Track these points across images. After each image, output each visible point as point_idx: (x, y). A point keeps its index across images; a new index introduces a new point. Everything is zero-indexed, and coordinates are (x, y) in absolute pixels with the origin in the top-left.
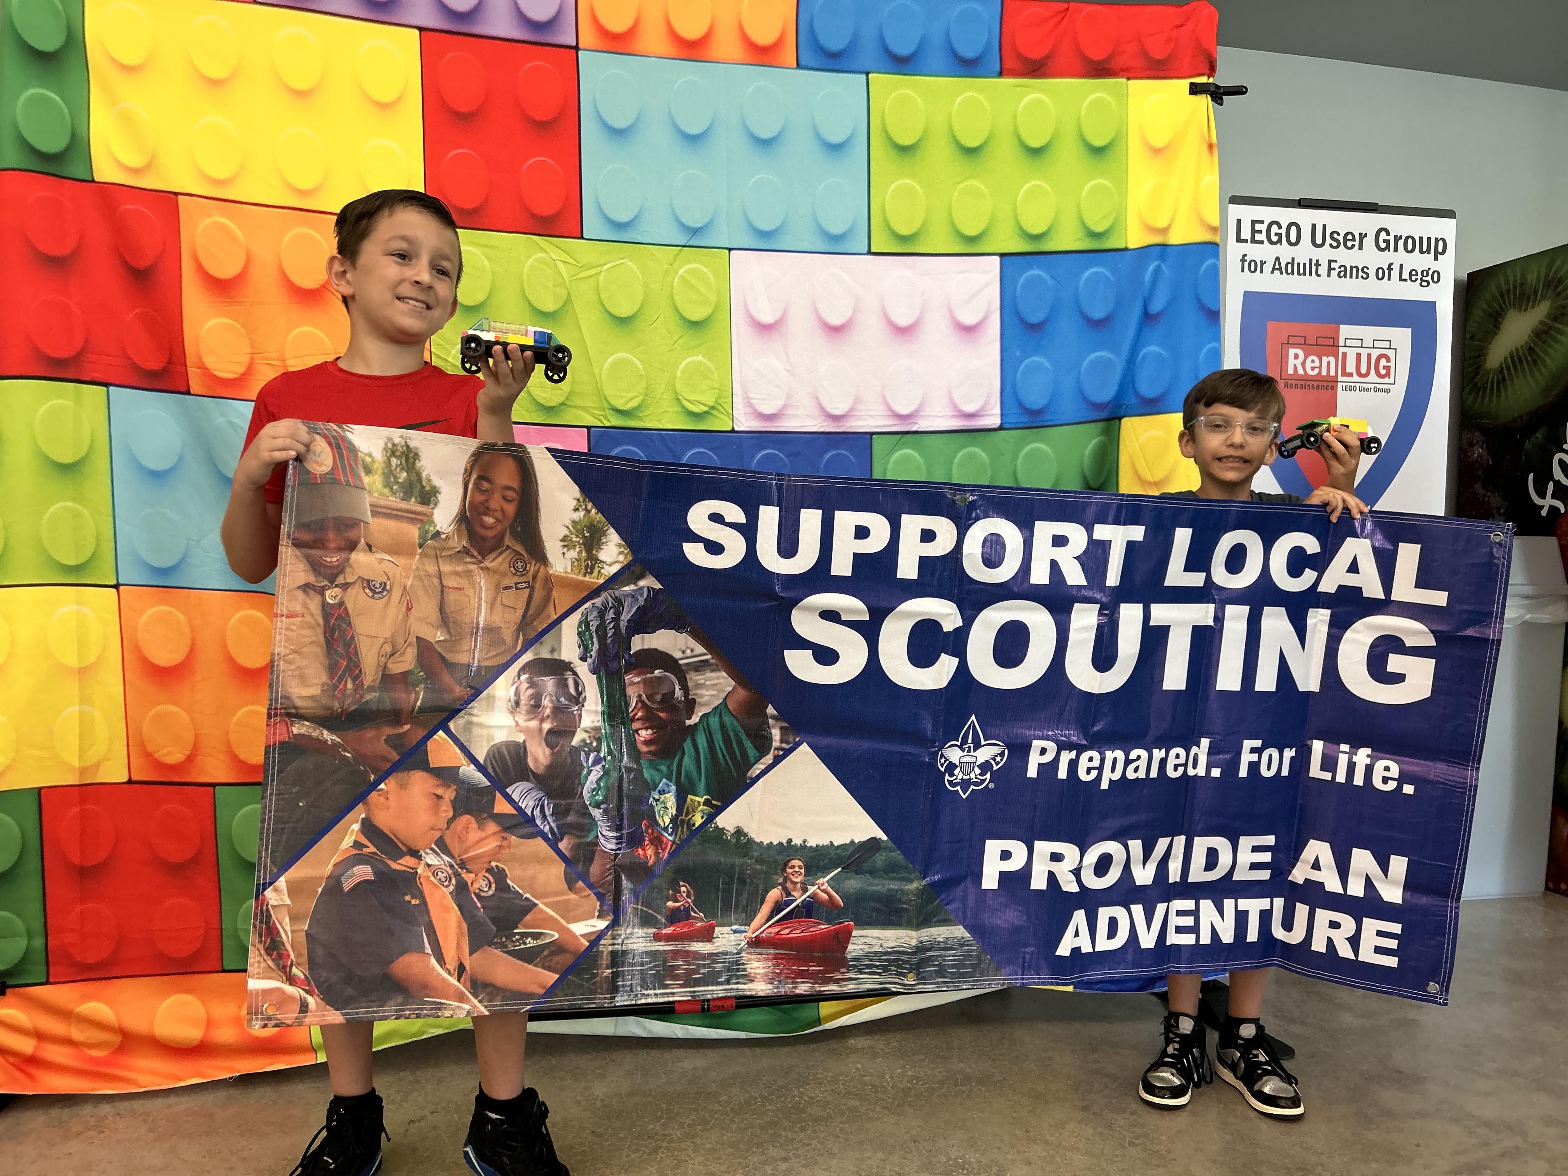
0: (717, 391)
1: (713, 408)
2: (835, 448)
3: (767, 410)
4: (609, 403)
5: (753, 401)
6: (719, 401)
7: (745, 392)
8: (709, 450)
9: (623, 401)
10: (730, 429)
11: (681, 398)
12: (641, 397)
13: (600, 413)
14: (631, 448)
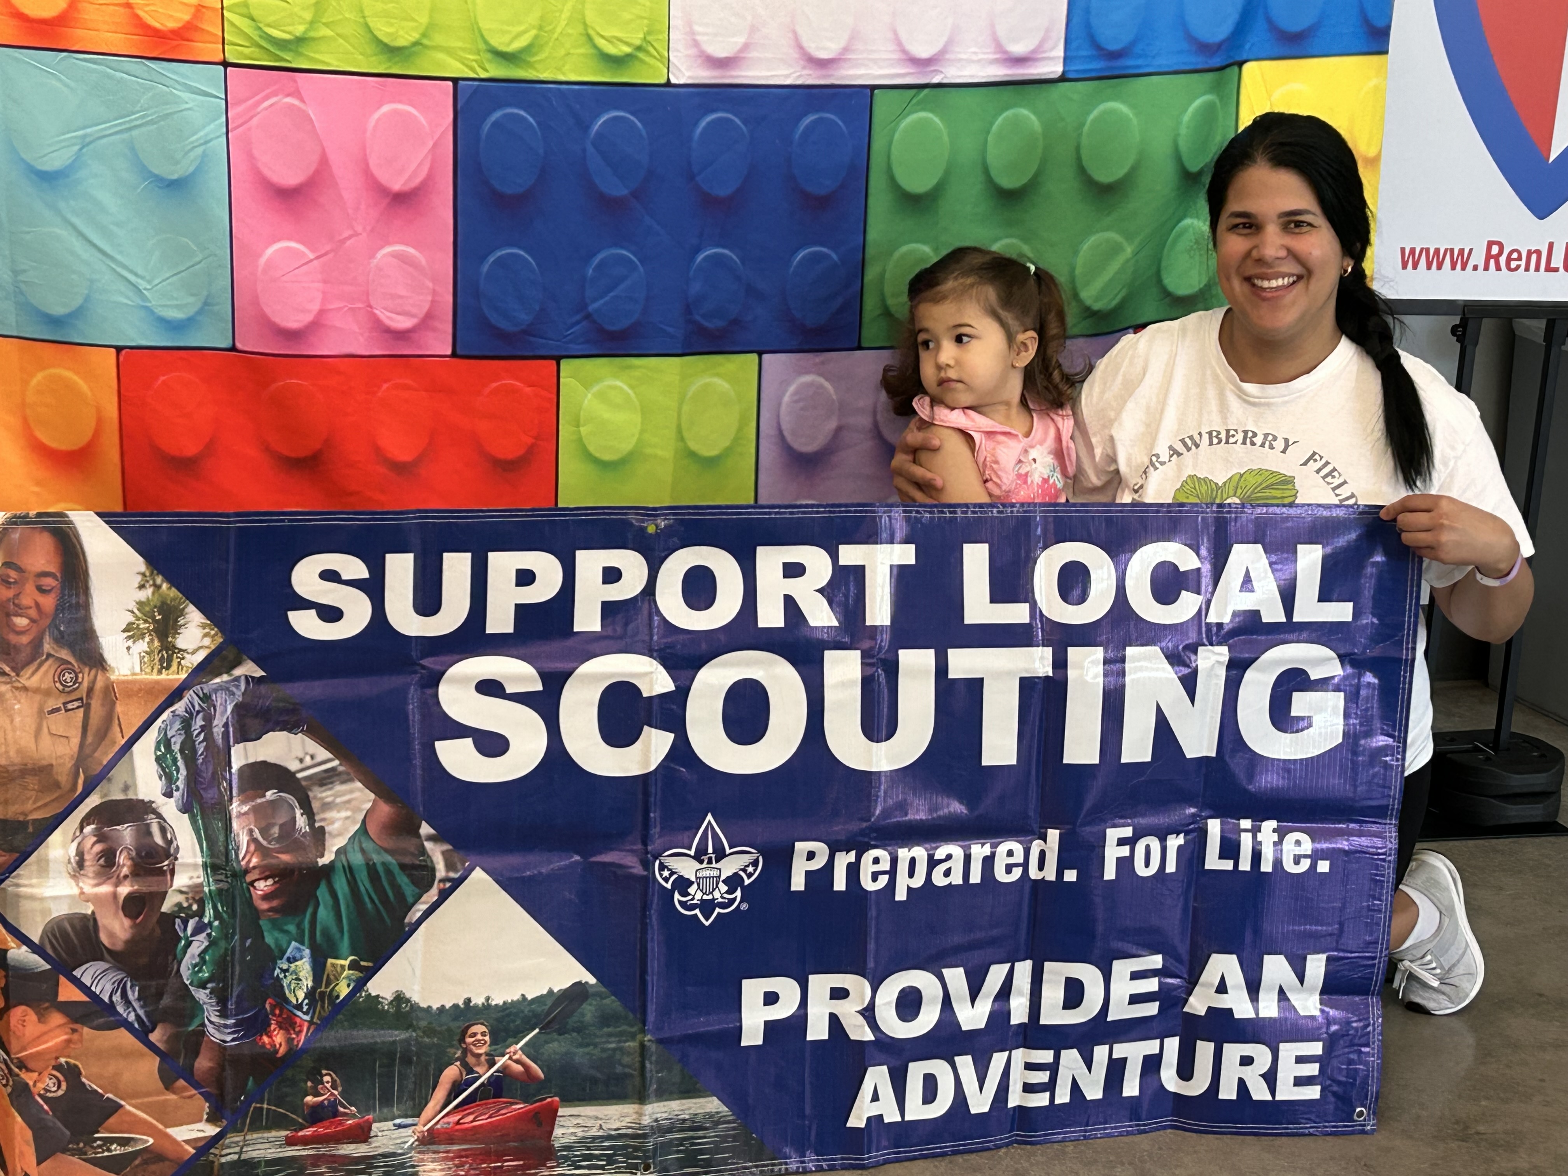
0: (646, 21)
1: (639, 48)
2: (817, 111)
3: (720, 51)
4: (486, 42)
5: (698, 38)
6: (649, 38)
7: (689, 24)
8: (632, 113)
9: (507, 38)
10: (663, 80)
11: (591, 32)
12: (533, 32)
13: (472, 57)
14: (516, 111)
